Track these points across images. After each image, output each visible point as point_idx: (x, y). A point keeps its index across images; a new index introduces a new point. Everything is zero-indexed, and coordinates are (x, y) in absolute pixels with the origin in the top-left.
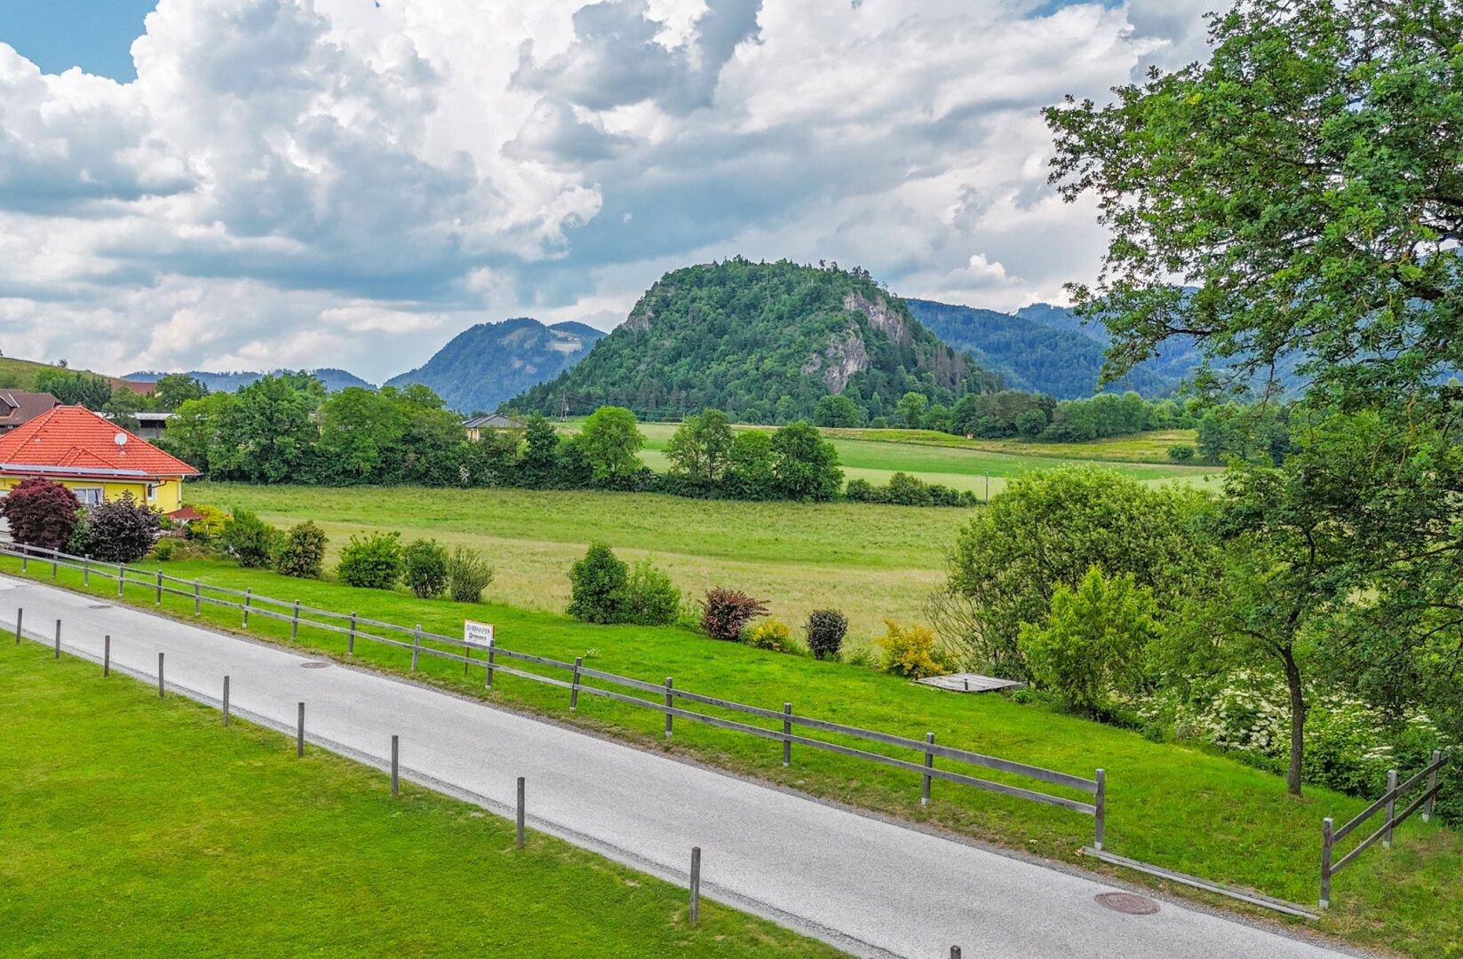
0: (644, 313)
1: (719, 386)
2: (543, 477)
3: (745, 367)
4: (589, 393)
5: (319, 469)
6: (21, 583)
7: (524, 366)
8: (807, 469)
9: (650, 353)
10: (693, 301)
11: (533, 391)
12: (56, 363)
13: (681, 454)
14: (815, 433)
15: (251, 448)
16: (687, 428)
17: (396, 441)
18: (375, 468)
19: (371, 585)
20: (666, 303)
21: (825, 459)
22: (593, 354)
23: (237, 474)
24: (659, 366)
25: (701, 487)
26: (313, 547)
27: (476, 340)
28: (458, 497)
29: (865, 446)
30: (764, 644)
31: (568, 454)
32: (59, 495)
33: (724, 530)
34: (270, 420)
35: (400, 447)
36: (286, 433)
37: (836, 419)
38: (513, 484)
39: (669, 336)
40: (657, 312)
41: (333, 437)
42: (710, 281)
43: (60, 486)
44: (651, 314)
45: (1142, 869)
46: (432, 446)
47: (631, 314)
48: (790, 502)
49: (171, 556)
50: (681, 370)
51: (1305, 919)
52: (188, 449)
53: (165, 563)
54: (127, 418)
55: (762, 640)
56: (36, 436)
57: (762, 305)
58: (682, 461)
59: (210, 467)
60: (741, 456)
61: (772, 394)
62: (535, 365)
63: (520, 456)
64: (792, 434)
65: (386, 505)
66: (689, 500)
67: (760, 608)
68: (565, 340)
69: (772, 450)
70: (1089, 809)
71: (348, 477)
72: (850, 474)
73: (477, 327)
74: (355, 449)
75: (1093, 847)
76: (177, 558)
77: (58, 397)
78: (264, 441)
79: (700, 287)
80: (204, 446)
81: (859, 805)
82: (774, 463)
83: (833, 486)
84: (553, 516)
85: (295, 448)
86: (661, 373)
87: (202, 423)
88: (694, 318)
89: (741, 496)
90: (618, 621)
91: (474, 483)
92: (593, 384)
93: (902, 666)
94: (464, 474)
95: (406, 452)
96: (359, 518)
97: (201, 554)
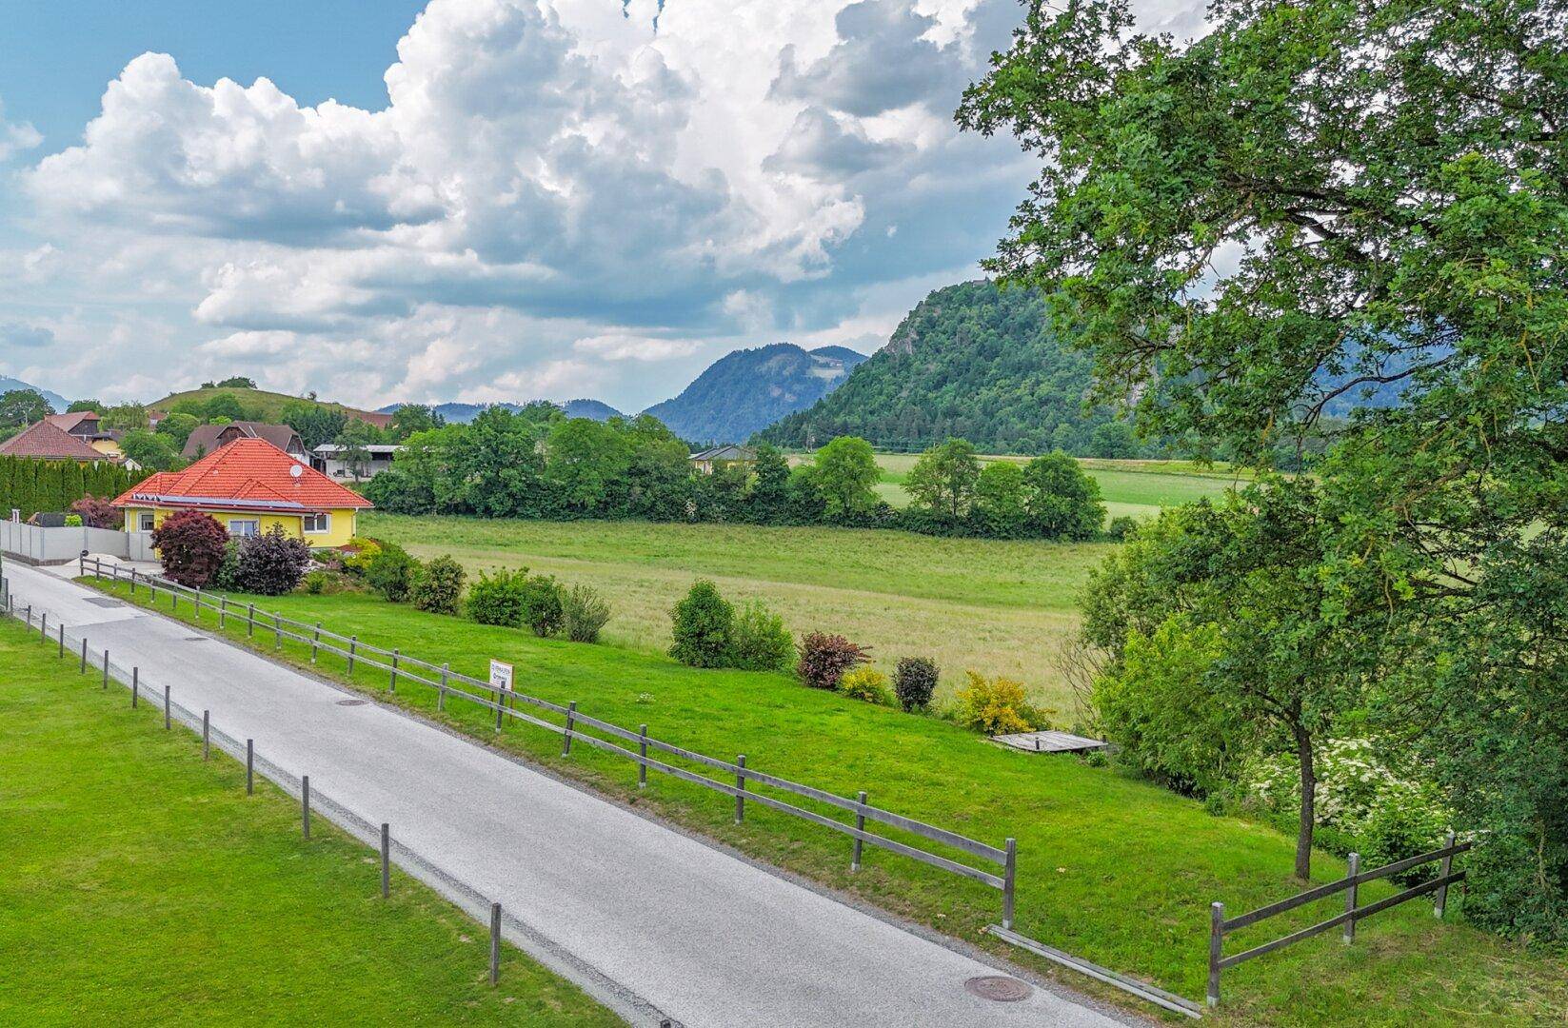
0: (907, 335)
1: (989, 413)
2: (773, 513)
3: (1019, 392)
4: (845, 421)
5: (544, 503)
6: (143, 614)
7: (783, 395)
8: (1063, 505)
9: (913, 378)
10: (962, 320)
11: (787, 421)
12: (306, 396)
13: (921, 488)
14: (1074, 464)
15: (478, 480)
16: (928, 460)
17: (621, 474)
18: (600, 502)
19: (497, 623)
20: (932, 324)
21: (1084, 494)
22: (851, 380)
23: (462, 508)
24: (922, 392)
25: (943, 524)
26: (449, 583)
27: (734, 368)
28: (683, 532)
29: (1147, 480)
30: (855, 694)
31: (799, 487)
32: (206, 526)
33: (965, 571)
34: (495, 452)
35: (625, 480)
36: (512, 465)
37: (1116, 449)
38: (742, 519)
39: (934, 359)
40: (921, 334)
41: (559, 470)
42: (980, 299)
43: (210, 518)
44: (914, 336)
45: (1042, 953)
46: (658, 479)
47: (893, 337)
48: (1043, 541)
49: (322, 590)
50: (947, 396)
51: (1185, 1016)
52: (414, 482)
53: (314, 597)
54: (358, 451)
55: (854, 689)
56: (214, 469)
57: (1039, 324)
58: (923, 497)
59: (437, 500)
60: (989, 489)
61: (1048, 422)
62: (794, 393)
63: (749, 489)
64: (1046, 466)
65: (608, 540)
66: (930, 538)
67: (861, 655)
68: (826, 366)
69: (1023, 483)
70: (998, 883)
71: (571, 511)
72: (1114, 510)
73: (734, 354)
74: (580, 482)
75: (1001, 925)
76: (329, 592)
77: (296, 430)
78: (489, 474)
79: (969, 306)
80: (430, 479)
81: (789, 869)
82: (1027, 498)
83: (1095, 524)
84: (780, 553)
85: (520, 481)
86: (925, 400)
87: (429, 455)
88: (962, 340)
89: (988, 534)
90: (719, 666)
91: (701, 518)
92: (851, 413)
93: (982, 722)
94: (691, 509)
95: (631, 486)
96: (578, 553)
97: (354, 589)
